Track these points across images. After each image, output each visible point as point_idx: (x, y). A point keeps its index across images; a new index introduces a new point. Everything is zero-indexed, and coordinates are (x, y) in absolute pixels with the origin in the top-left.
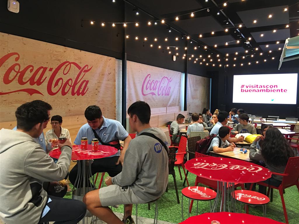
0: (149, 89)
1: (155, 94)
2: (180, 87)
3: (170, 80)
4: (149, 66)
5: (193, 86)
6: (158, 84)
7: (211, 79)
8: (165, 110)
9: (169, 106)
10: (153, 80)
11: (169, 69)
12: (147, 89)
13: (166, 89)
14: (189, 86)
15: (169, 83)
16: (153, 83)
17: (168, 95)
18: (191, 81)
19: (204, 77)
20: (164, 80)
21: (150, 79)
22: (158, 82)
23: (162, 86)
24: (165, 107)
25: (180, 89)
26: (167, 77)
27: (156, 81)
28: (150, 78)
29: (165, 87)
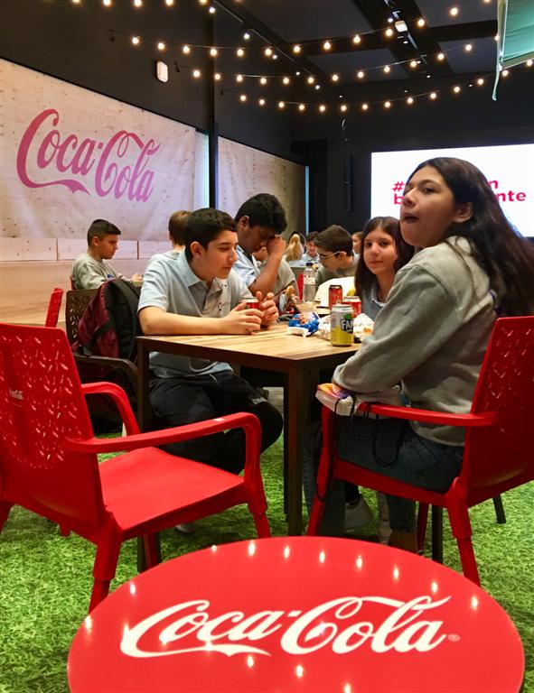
0: (53, 165)
1: (81, 188)
2: (193, 177)
3: (150, 148)
4: (47, 77)
5: (244, 181)
6: (97, 154)
7: (307, 169)
8: (134, 253)
9: (149, 240)
10: (73, 137)
11: (144, 109)
12: (42, 163)
13: (135, 176)
14: (229, 181)
15: (146, 156)
16: (74, 146)
17: (145, 198)
18: (234, 164)
19: (285, 159)
20: (124, 145)
21: (56, 128)
22: (97, 145)
23: (114, 165)
24: (134, 240)
25: (193, 185)
26: (134, 136)
27: (87, 141)
28: (59, 124)
29: (128, 167)
